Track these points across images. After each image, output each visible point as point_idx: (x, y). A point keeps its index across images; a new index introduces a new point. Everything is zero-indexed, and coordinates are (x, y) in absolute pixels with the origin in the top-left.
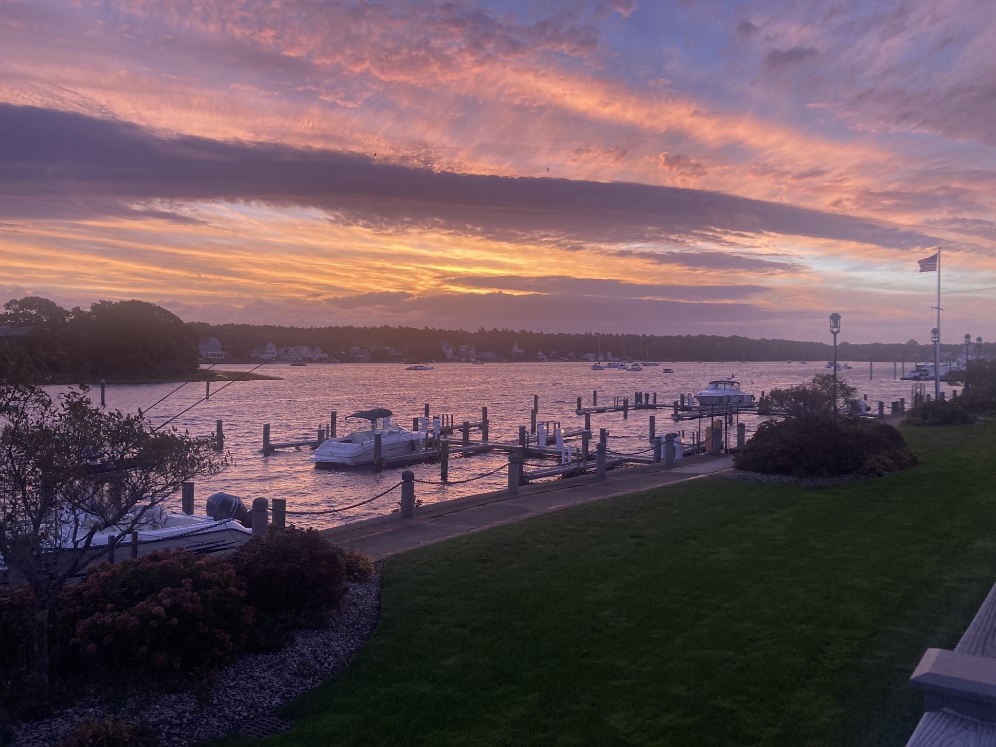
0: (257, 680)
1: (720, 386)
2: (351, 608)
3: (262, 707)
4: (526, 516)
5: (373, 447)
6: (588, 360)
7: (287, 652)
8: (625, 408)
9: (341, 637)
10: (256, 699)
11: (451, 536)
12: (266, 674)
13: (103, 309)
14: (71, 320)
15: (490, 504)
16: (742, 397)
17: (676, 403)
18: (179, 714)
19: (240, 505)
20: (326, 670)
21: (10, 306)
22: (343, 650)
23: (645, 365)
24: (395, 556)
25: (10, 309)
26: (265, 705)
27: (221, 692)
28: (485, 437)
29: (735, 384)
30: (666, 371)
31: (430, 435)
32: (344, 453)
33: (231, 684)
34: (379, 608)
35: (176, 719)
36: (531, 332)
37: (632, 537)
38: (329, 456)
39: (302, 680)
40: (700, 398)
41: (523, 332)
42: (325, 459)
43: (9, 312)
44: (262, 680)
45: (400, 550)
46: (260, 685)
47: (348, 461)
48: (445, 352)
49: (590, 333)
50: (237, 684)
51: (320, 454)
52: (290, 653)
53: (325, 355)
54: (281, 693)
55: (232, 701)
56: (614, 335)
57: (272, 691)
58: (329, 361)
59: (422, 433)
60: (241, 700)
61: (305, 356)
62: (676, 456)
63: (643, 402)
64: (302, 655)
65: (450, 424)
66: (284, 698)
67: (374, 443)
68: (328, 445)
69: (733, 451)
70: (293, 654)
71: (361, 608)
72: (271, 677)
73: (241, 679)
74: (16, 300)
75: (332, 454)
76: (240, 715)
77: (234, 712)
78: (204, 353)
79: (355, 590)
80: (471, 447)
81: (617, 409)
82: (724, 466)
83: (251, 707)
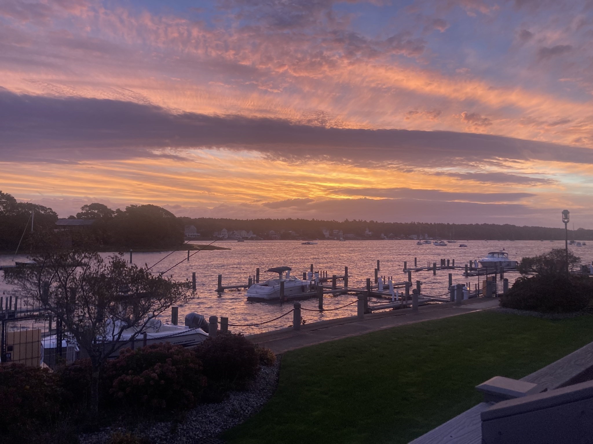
0: (208, 418)
1: (495, 255)
2: (262, 380)
3: (210, 433)
4: (368, 331)
5: (280, 289)
6: (413, 239)
7: (225, 403)
8: (434, 268)
9: (256, 396)
10: (207, 428)
11: (321, 342)
12: (213, 415)
13: (132, 210)
14: (115, 216)
15: (346, 324)
16: (510, 262)
17: (466, 266)
18: (166, 433)
19: (203, 320)
20: (246, 414)
21: (84, 208)
22: (257, 404)
23: (449, 242)
24: (288, 352)
25: (84, 210)
26: (212, 432)
27: (188, 423)
28: (346, 284)
29: (505, 254)
30: (461, 246)
31: (313, 282)
32: (264, 292)
33: (194, 419)
34: (277, 381)
35: (164, 436)
36: (377, 222)
37: (432, 346)
38: (255, 294)
39: (233, 420)
40: (482, 263)
41: (372, 222)
42: (253, 295)
43: (84, 212)
44: (211, 418)
45: (291, 349)
46: (209, 421)
47: (265, 297)
48: (324, 233)
49: (414, 222)
50: (197, 419)
51: (250, 292)
52: (227, 404)
53: (255, 236)
54: (221, 426)
55: (194, 428)
56: (429, 224)
57: (216, 424)
58: (257, 239)
59: (308, 281)
60: (198, 428)
61: (243, 236)
62: (464, 298)
63: (445, 265)
64: (233, 405)
65: (325, 276)
66: (222, 428)
67: (280, 287)
68: (255, 287)
69: (500, 296)
70: (228, 404)
71: (267, 380)
72: (216, 417)
73: (199, 417)
74: (87, 205)
75: (257, 293)
76: (198, 436)
77: (195, 434)
78: (187, 234)
79: (264, 370)
80: (337, 290)
81: (429, 269)
82: (494, 305)
83: (204, 432)
